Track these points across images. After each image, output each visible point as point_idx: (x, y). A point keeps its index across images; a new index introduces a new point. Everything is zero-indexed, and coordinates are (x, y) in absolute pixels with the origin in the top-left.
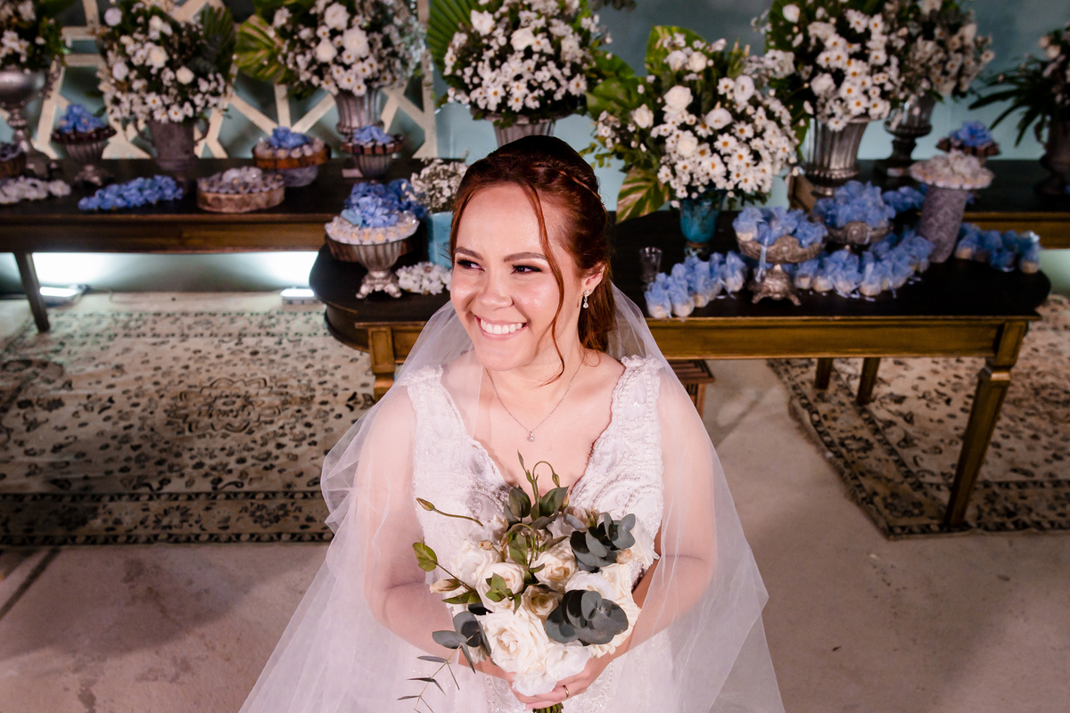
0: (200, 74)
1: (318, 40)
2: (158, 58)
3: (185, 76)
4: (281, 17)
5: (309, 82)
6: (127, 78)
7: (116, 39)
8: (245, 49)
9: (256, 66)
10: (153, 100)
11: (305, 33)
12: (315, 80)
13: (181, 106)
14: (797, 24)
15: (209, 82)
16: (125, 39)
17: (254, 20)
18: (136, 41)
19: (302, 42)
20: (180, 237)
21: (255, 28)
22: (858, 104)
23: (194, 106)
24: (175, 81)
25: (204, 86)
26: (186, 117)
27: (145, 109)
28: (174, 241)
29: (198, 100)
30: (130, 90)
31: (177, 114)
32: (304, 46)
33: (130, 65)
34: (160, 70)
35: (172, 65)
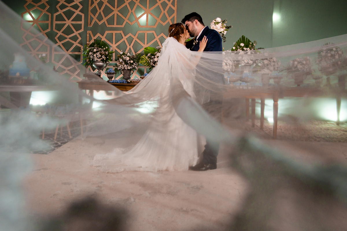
0: (134, 62)
1: (155, 58)
2: (128, 59)
3: (132, 62)
4: (149, 55)
5: (152, 65)
6: (122, 62)
7: (122, 56)
8: (142, 60)
9: (143, 63)
10: (125, 65)
11: (153, 57)
12: (153, 65)
13: (130, 67)
14: (235, 50)
15: (135, 63)
16: (123, 56)
17: (144, 56)
18: (124, 56)
19: (152, 58)
20: (126, 88)
21: (144, 57)
22: (246, 61)
23: (132, 67)
24: (130, 62)
25: (134, 64)
26: (131, 69)
27: (124, 67)
28: (125, 89)
29: (133, 66)
30: (122, 64)
31: (129, 68)
32: (152, 59)
33: (123, 60)
34: (128, 61)
35: (130, 60)
